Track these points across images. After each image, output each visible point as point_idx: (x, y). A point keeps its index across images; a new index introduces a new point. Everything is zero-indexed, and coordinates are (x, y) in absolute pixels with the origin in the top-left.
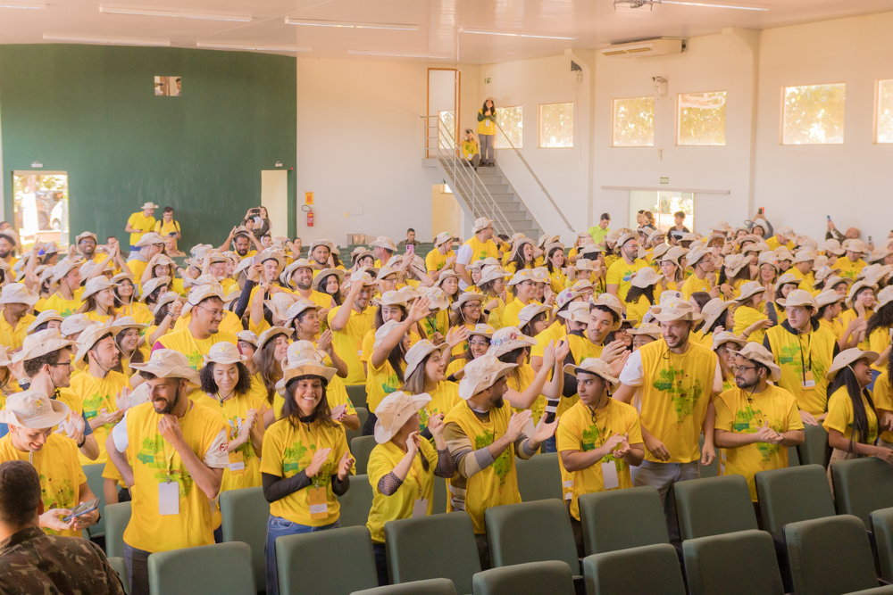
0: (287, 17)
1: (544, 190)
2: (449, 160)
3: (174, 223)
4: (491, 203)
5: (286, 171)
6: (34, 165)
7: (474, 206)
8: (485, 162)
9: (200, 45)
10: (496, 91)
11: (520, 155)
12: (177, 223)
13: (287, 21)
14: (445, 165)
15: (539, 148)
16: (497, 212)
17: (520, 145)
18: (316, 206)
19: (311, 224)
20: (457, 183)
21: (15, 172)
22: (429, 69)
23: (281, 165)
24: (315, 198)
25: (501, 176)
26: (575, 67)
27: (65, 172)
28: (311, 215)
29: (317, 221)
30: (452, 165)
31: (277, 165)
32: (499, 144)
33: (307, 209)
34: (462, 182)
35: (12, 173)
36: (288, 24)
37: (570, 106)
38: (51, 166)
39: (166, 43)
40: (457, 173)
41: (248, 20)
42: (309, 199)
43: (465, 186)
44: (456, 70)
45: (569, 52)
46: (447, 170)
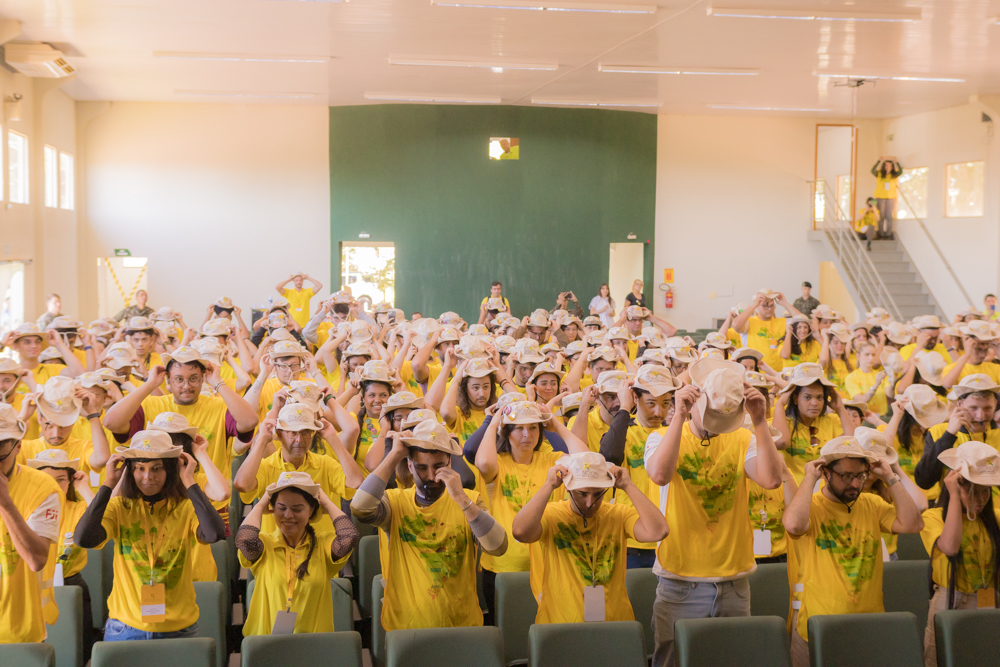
0: (600, 64)
1: (949, 268)
2: (835, 233)
3: (503, 301)
4: (878, 284)
5: (641, 245)
6: (361, 236)
7: (860, 286)
8: (880, 234)
9: (538, 101)
10: (898, 150)
11: (923, 226)
12: (506, 300)
13: (600, 69)
14: (831, 238)
15: (945, 217)
16: (885, 295)
17: (923, 214)
18: (677, 285)
19: (669, 306)
20: (843, 259)
21: (344, 243)
22: (818, 125)
23: (634, 237)
24: (675, 275)
25: (902, 253)
26: (986, 118)
27: (392, 243)
28: (670, 295)
29: (678, 301)
30: (838, 238)
31: (630, 237)
32: (901, 214)
33: (666, 288)
34: (849, 259)
35: (341, 244)
36: (601, 72)
37: (978, 167)
38: (378, 237)
39: (496, 101)
40: (844, 248)
41: (552, 68)
42: (669, 277)
43: (851, 263)
44: (852, 126)
45: (974, 98)
46: (833, 243)
